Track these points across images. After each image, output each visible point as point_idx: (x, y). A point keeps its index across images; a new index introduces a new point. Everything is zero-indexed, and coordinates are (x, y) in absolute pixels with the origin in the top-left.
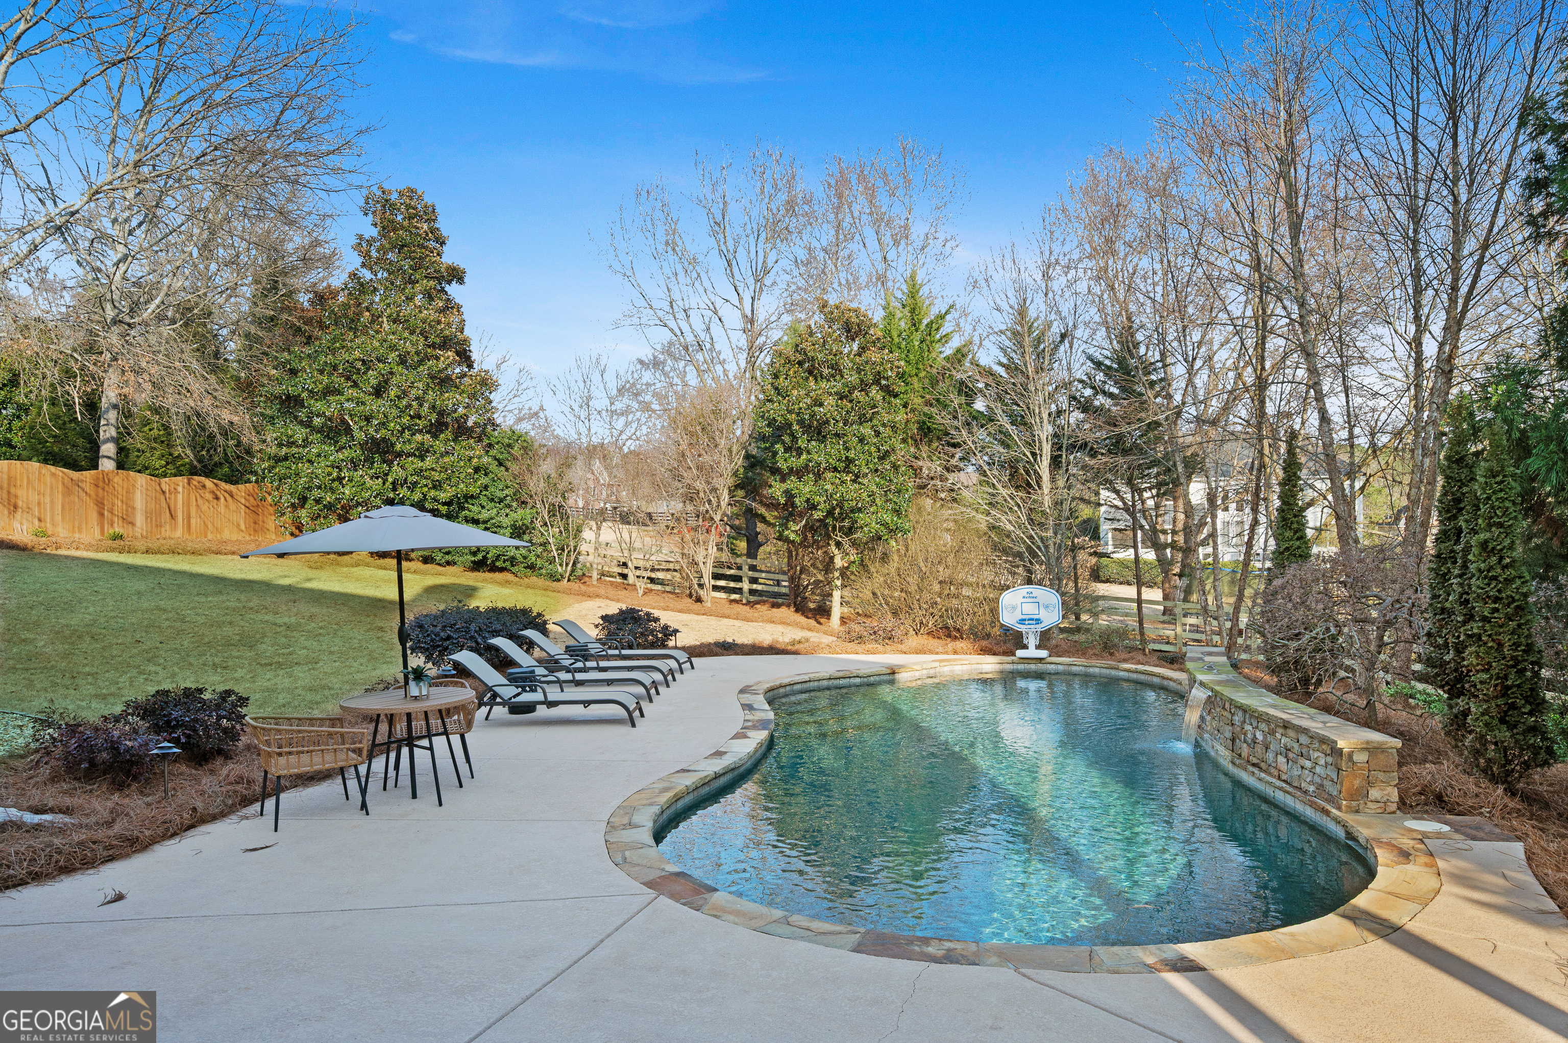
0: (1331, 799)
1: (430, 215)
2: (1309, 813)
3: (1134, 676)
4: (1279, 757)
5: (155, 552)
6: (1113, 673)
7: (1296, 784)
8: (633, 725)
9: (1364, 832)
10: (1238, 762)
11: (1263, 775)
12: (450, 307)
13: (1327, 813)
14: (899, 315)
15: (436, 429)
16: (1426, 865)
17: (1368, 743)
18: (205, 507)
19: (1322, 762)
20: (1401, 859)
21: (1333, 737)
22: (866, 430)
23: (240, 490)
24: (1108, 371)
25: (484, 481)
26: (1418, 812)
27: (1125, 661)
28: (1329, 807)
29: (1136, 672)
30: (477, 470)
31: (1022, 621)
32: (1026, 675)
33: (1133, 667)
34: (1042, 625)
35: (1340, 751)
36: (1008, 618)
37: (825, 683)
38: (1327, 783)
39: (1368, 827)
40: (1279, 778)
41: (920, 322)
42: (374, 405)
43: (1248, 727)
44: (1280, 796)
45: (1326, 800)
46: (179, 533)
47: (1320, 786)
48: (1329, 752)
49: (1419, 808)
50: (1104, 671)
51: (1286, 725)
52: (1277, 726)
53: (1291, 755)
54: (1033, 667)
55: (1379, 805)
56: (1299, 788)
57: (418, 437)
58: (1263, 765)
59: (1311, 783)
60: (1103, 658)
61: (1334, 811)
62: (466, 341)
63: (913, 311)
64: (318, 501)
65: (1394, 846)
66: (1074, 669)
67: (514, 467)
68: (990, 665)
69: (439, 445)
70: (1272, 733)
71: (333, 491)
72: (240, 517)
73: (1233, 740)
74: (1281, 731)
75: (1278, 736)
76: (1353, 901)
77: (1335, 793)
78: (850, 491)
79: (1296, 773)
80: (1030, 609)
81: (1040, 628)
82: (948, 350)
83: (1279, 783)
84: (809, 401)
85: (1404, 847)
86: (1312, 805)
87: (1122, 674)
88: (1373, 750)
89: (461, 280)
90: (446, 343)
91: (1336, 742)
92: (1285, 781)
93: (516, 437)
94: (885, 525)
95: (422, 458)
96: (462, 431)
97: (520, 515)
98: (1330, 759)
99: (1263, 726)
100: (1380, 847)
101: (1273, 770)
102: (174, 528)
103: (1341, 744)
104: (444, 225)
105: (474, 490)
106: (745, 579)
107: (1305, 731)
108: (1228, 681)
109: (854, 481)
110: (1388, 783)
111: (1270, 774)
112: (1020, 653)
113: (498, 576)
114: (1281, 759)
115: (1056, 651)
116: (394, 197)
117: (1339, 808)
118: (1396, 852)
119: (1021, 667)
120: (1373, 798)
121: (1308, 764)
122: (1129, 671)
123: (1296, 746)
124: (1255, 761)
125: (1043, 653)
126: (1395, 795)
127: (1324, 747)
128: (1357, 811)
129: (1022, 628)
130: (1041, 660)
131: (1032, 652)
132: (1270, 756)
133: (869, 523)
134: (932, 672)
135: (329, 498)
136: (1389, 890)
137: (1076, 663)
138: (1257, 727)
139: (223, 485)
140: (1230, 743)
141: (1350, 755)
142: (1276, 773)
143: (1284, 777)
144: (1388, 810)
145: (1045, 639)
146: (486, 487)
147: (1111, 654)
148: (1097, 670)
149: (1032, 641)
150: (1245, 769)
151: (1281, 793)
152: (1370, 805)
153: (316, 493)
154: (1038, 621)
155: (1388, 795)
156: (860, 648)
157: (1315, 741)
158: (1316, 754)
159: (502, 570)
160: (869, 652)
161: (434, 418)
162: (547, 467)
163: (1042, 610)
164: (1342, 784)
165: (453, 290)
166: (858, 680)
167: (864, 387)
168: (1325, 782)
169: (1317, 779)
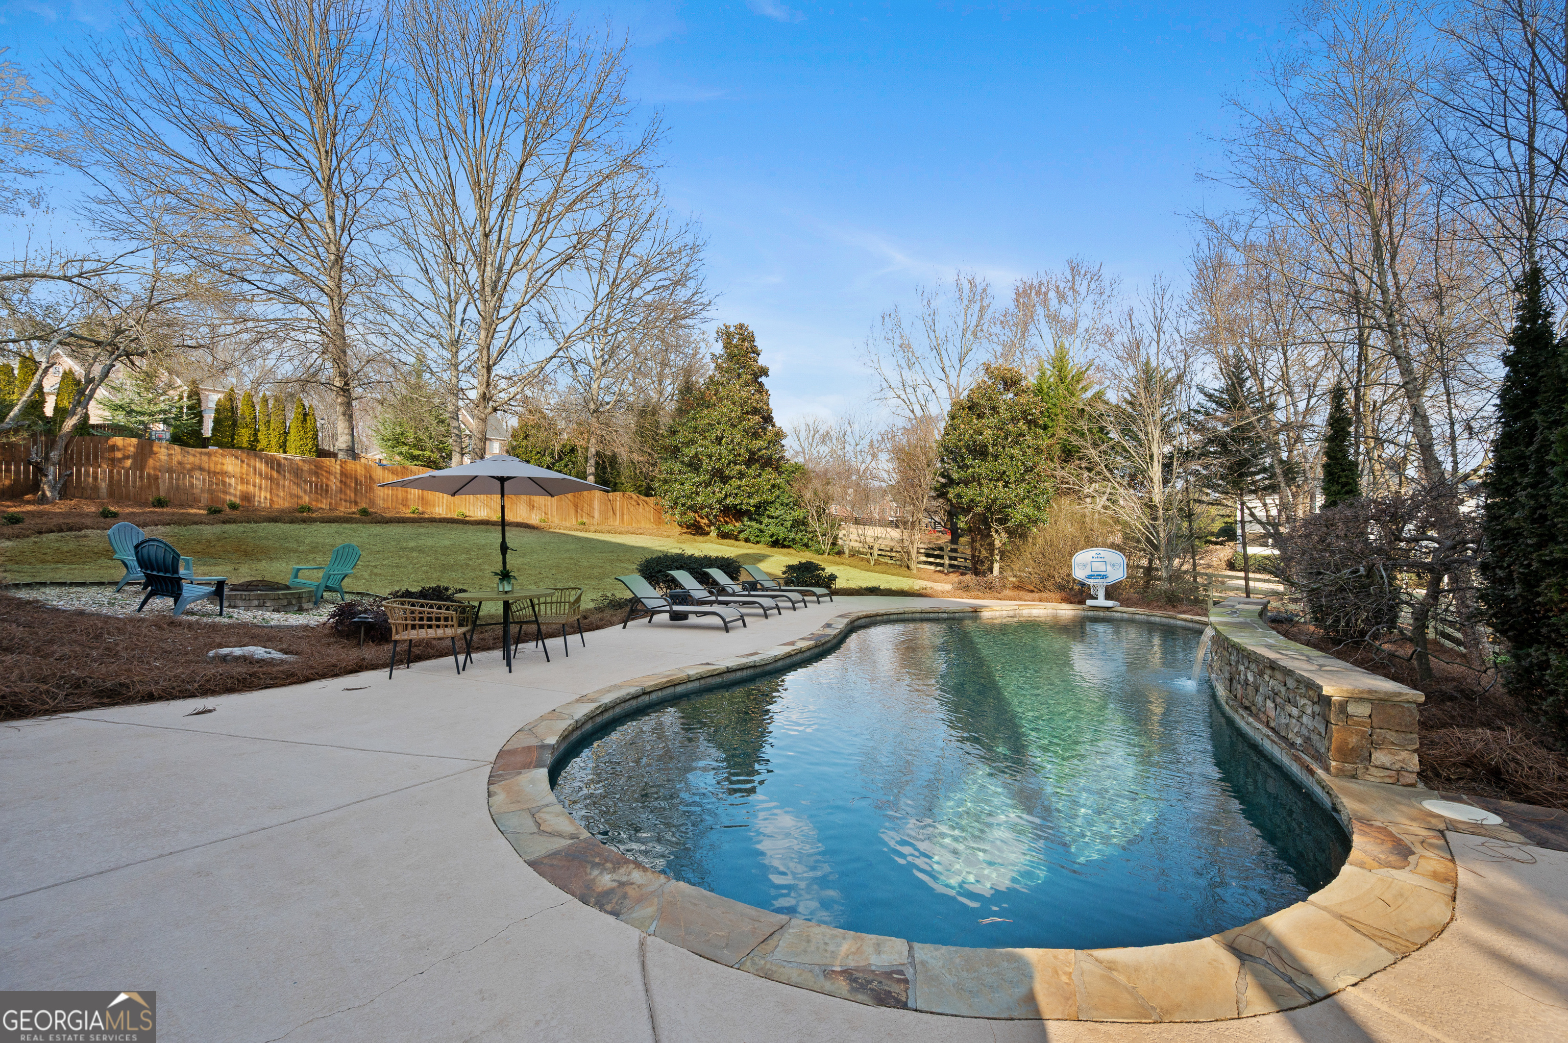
0: (1320, 758)
1: (751, 338)
2: (1295, 768)
3: (1191, 625)
4: (1268, 701)
5: (601, 532)
6: (1172, 621)
7: (1283, 734)
8: (727, 631)
9: (1349, 805)
10: (1231, 703)
11: (1251, 719)
12: (761, 389)
13: (1312, 772)
14: (1048, 373)
15: (749, 462)
16: (1435, 876)
17: (1370, 691)
18: (632, 509)
19: (1309, 711)
20: (1392, 858)
21: (1319, 682)
22: (1016, 451)
23: (651, 500)
24: (1220, 403)
25: (777, 493)
26: (1458, 788)
27: (1184, 612)
28: (1314, 766)
29: (1192, 621)
30: (773, 486)
31: (1090, 577)
32: (1095, 620)
33: (1189, 617)
34: (1108, 580)
35: (1328, 699)
36: (1079, 574)
37: (918, 615)
38: (1315, 737)
39: (1361, 799)
40: (1267, 725)
41: (1066, 378)
42: (714, 449)
43: (1242, 668)
44: (1267, 745)
45: (1313, 757)
46: (617, 523)
47: (1307, 740)
48: (1316, 699)
49: (1461, 783)
50: (1167, 620)
51: (1273, 666)
52: (1265, 667)
53: (1278, 700)
54: (1101, 614)
55: (1388, 773)
56: (1284, 739)
57: (738, 467)
58: (1253, 708)
59: (1298, 734)
60: (1165, 609)
61: (1320, 772)
62: (769, 411)
63: (1060, 371)
64: (683, 505)
65: (1391, 835)
66: (1137, 617)
67: (795, 484)
68: (1067, 611)
69: (751, 471)
70: (1261, 674)
71: (692, 499)
72: (651, 515)
73: (1231, 680)
74: (1268, 672)
75: (1267, 678)
76: (1267, 920)
77: (1323, 750)
78: (1000, 492)
79: (1283, 721)
80: (1099, 567)
81: (1107, 582)
82: (1089, 394)
83: (1265, 730)
84: (971, 432)
85: (1407, 839)
86: (1297, 759)
87: (1179, 622)
88: (1379, 702)
89: (766, 375)
90: (755, 411)
91: (1320, 688)
92: (1273, 729)
93: (798, 468)
94: (1027, 516)
95: (740, 479)
96: (767, 462)
97: (798, 514)
98: (1317, 709)
99: (1253, 666)
100: (1364, 833)
101: (1261, 715)
102: (615, 520)
103: (1327, 690)
104: (758, 343)
105: (771, 498)
106: (946, 558)
107: (1288, 672)
108: (1241, 623)
109: (1004, 487)
110: (1403, 747)
111: (1259, 720)
112: (1089, 602)
113: (785, 550)
114: (1270, 704)
115: (1125, 603)
116: (732, 329)
117: (1327, 769)
118: (1389, 845)
119: (1091, 613)
120: (1378, 763)
121: (1295, 712)
122: (1185, 620)
123: (1283, 689)
124: (1247, 704)
125: (1110, 603)
126: (1414, 762)
127: (1310, 693)
128: (1354, 777)
129: (1091, 582)
130: (1108, 608)
131: (1101, 601)
132: (1259, 699)
133: (1017, 515)
134: (1011, 613)
135: (689, 503)
136: (1342, 911)
137: (1141, 613)
138: (1248, 668)
139: (642, 497)
140: (1228, 683)
141: (1343, 706)
142: (1264, 719)
143: (1272, 724)
144: (1403, 781)
145: (1111, 592)
146: (778, 497)
147: (1174, 607)
148: (1158, 619)
149: (1101, 594)
150: (1237, 711)
151: (1269, 742)
152: (1373, 770)
153: (683, 500)
154: (1104, 577)
155: (1403, 761)
156: (964, 594)
157: (1301, 686)
158: (1303, 701)
159: (789, 547)
160: (971, 598)
161: (747, 455)
162: (816, 484)
163: (1109, 568)
164: (1330, 739)
165: (763, 379)
166: (945, 615)
167: (1014, 420)
168: (1312, 736)
169: (1305, 732)
